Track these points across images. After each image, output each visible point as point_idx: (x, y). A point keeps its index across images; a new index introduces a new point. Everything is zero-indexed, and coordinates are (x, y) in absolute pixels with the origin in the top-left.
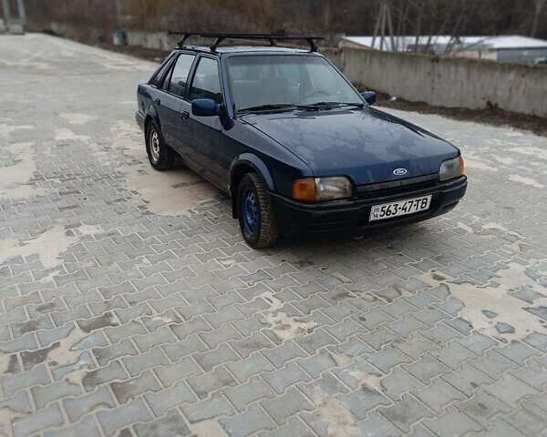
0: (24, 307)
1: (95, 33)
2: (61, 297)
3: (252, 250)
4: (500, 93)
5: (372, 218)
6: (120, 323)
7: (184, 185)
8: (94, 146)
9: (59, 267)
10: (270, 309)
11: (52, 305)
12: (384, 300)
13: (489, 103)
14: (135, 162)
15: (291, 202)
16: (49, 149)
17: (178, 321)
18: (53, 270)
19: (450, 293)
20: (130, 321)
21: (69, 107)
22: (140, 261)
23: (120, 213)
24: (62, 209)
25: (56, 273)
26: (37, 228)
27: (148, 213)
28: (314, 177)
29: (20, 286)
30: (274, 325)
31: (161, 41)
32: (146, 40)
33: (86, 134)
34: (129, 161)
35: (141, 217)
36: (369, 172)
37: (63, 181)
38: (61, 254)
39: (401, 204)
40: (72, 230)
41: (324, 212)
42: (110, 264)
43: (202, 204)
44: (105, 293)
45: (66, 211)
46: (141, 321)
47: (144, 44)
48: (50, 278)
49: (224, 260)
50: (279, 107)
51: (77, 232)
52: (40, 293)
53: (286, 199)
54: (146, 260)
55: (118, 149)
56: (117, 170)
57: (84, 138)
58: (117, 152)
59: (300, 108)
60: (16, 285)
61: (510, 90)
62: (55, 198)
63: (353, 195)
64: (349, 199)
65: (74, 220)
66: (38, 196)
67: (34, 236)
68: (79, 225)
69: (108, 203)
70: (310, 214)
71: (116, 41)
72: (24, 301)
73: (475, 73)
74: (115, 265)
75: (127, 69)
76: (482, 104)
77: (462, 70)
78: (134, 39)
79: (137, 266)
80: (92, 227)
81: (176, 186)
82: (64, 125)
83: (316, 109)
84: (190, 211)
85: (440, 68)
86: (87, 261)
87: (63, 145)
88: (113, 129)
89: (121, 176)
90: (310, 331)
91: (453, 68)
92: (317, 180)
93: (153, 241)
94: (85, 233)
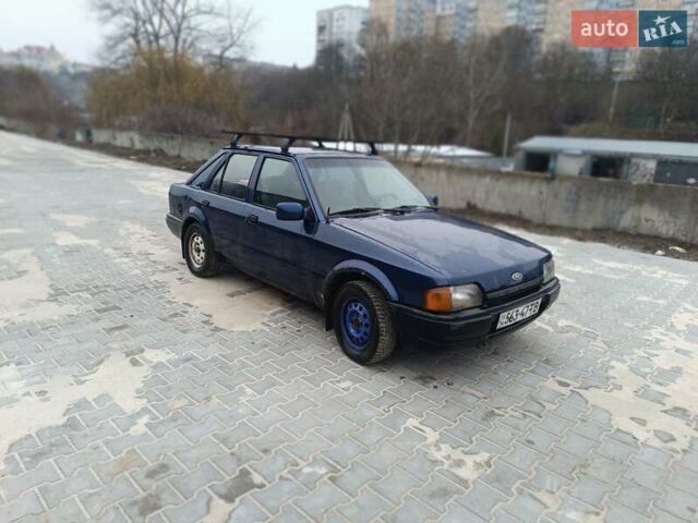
0: (126, 474)
1: (54, 129)
2: (169, 454)
3: (361, 367)
4: (478, 195)
5: (499, 326)
6: (265, 482)
7: (239, 293)
8: (109, 251)
9: (144, 410)
10: (428, 442)
11: (164, 467)
12: (532, 415)
13: (469, 204)
14: (168, 269)
15: (425, 313)
16: (55, 256)
17: (335, 470)
18: (139, 415)
19: (587, 402)
20: (277, 477)
21: (57, 207)
22: (241, 392)
23: (184, 332)
24: (110, 330)
25: (145, 419)
26: (90, 358)
27: (217, 329)
28: (449, 286)
29: (107, 443)
30: (447, 463)
31: (131, 140)
32: (115, 138)
33: (93, 238)
34: (161, 268)
35: (211, 335)
36: (495, 279)
37: (93, 295)
38: (138, 391)
39: (521, 309)
40: (137, 357)
41: (462, 323)
42: (208, 399)
43: (273, 315)
44: (224, 440)
45: (117, 333)
46: (290, 476)
47: (112, 142)
48: (140, 427)
49: (338, 382)
50: (367, 210)
51: (143, 358)
52: (138, 451)
53: (416, 311)
54: (248, 390)
55: (140, 253)
56: (152, 278)
57: (94, 242)
58: (140, 257)
59: (386, 211)
60: (99, 441)
61: (487, 192)
62: (93, 317)
63: (483, 303)
64: (481, 307)
65: (132, 343)
66: (69, 316)
67: (92, 369)
68: (142, 351)
69: (164, 320)
70: (449, 326)
71: (79, 137)
72: (123, 465)
73: (454, 178)
74: (215, 401)
75: (103, 166)
76: (463, 205)
77: (443, 174)
78: (100, 136)
79: (243, 400)
80: (158, 352)
81: (232, 295)
82: (62, 227)
83: (402, 213)
84: (263, 323)
85: (423, 172)
86: (178, 398)
87: (70, 251)
88: (122, 232)
89: (160, 286)
90: (488, 464)
91: (434, 173)
92: (451, 288)
93: (244, 365)
94: (155, 361)
